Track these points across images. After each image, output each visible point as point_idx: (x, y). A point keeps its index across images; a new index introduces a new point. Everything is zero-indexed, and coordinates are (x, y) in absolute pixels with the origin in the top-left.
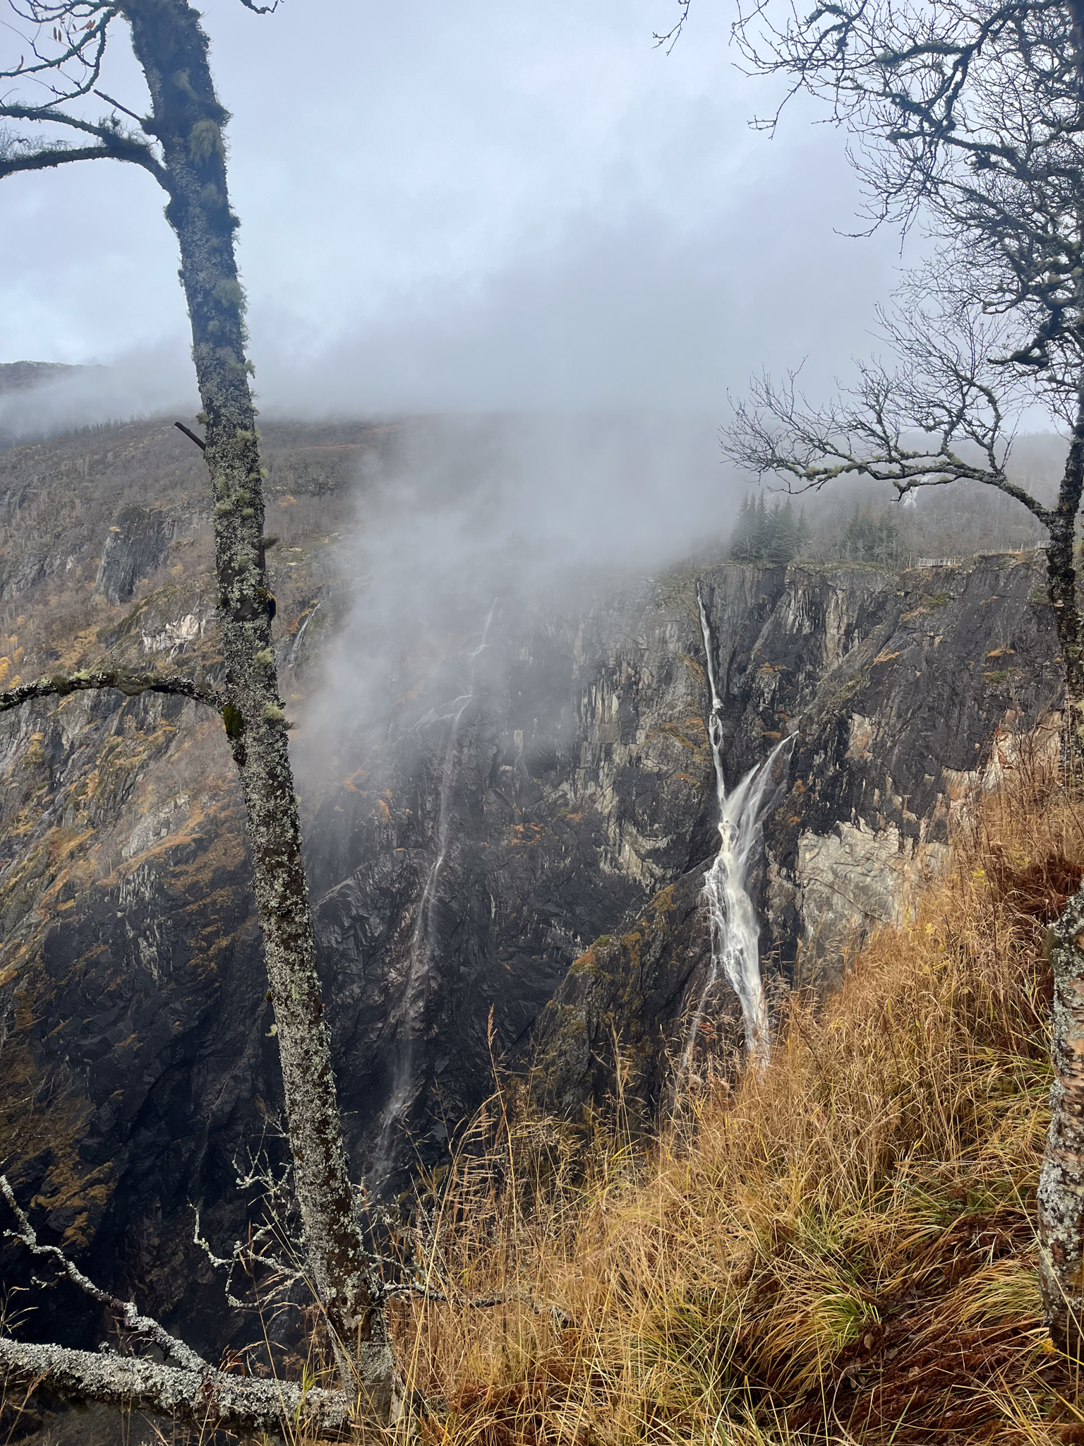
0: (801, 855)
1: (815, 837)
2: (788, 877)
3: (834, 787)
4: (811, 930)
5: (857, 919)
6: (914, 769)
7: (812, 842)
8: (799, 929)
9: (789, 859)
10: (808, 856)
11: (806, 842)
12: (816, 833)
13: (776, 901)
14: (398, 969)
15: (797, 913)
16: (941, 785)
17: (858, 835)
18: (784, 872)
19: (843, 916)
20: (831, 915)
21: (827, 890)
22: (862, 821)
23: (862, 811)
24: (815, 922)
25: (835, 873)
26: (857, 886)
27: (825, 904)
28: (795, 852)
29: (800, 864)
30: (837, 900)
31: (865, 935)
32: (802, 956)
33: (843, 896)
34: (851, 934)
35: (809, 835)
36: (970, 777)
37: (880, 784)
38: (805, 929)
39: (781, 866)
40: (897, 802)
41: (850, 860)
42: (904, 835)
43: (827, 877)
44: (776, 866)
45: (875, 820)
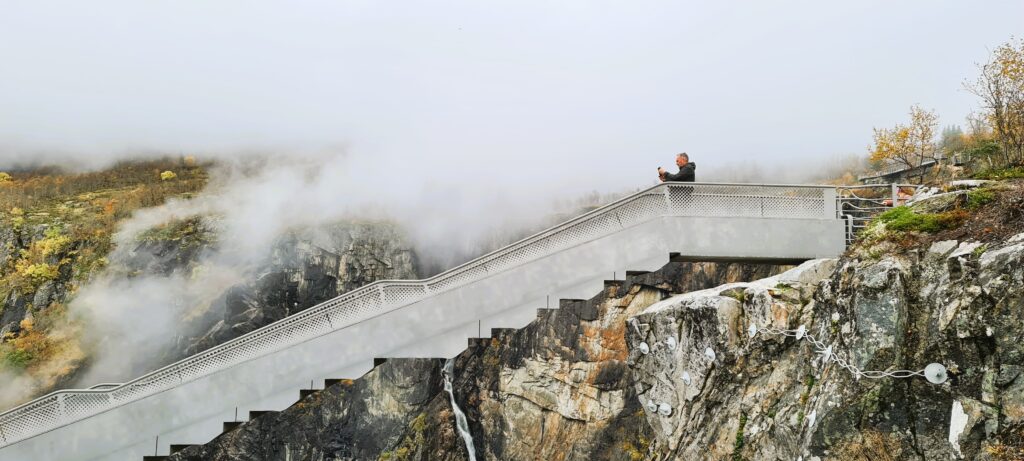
0: (502, 381)
1: (510, 369)
2: (495, 397)
3: (519, 338)
4: (512, 425)
5: (538, 413)
6: (565, 323)
7: (509, 373)
8: (503, 425)
9: (495, 387)
10: (506, 381)
11: (504, 373)
12: (511, 367)
13: (486, 413)
15: (502, 417)
16: (580, 330)
17: (536, 365)
18: (492, 393)
19: (529, 413)
20: (523, 413)
21: (518, 400)
22: (539, 355)
23: (539, 349)
24: (513, 419)
25: (524, 389)
26: (537, 394)
27: (519, 408)
28: (498, 380)
29: (502, 387)
30: (525, 404)
31: (544, 421)
32: (508, 441)
33: (529, 401)
34: (536, 422)
35: (506, 369)
36: (596, 324)
37: (547, 333)
38: (508, 425)
39: (489, 390)
40: (558, 342)
41: (532, 379)
42: (563, 360)
43: (519, 392)
44: (486, 391)
45: (546, 354)
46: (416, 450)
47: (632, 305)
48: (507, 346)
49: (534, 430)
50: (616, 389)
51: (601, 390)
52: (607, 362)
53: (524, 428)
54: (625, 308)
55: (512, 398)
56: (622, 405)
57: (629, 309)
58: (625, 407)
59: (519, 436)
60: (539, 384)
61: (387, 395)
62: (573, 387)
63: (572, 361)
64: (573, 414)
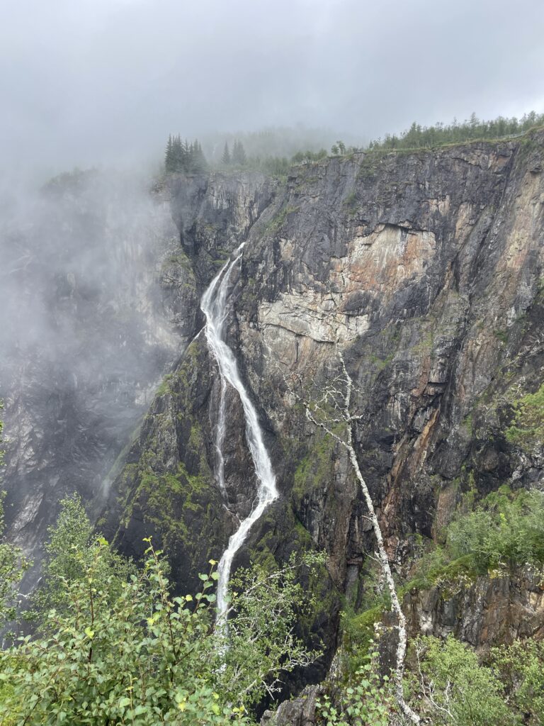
0: (260, 314)
1: (268, 303)
2: (254, 327)
3: (275, 277)
4: (270, 350)
5: (292, 338)
7: (267, 306)
8: (263, 350)
9: (254, 319)
10: (265, 313)
11: (263, 307)
12: (270, 302)
13: (246, 341)
14: (11, 433)
15: (261, 343)
16: (331, 266)
17: (291, 298)
18: (251, 324)
19: (285, 338)
20: (279, 339)
21: (275, 328)
23: (294, 284)
24: (271, 345)
25: (281, 319)
26: (292, 322)
27: (276, 335)
28: (257, 313)
29: (260, 318)
30: (281, 332)
31: (298, 345)
32: (267, 362)
33: (285, 328)
34: (291, 345)
35: (264, 303)
36: (345, 260)
37: (301, 270)
38: (267, 350)
39: (249, 322)
40: (311, 277)
41: (288, 310)
42: (316, 292)
43: (277, 321)
44: (246, 323)
45: (300, 288)
46: (193, 372)
47: (377, 243)
48: (264, 284)
49: (290, 352)
50: (362, 315)
51: (349, 316)
52: (355, 292)
53: (281, 351)
54: (369, 245)
55: (270, 327)
56: (367, 327)
57: (373, 247)
58: (369, 329)
59: (277, 357)
60: (293, 314)
61: (160, 329)
62: (323, 315)
63: (324, 293)
64: (323, 337)
